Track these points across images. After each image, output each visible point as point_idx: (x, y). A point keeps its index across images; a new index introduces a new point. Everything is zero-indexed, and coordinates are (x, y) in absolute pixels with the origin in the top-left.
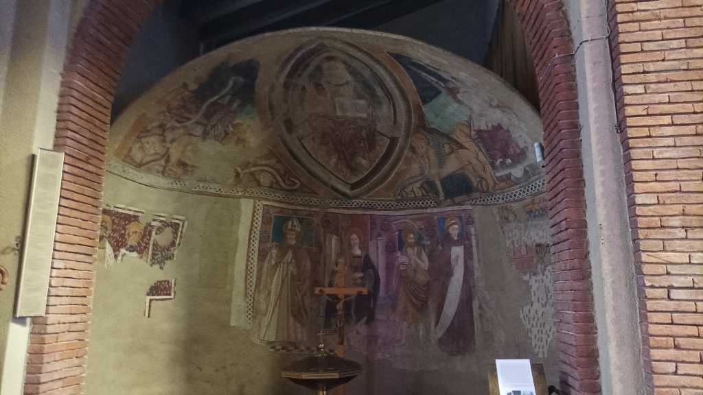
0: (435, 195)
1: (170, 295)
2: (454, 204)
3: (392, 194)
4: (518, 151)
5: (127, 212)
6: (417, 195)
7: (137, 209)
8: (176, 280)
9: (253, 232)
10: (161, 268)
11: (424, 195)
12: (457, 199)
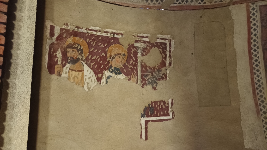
1: (168, 115)
5: (104, 34)
7: (114, 31)
8: (172, 100)
9: (252, 41)
10: (154, 88)
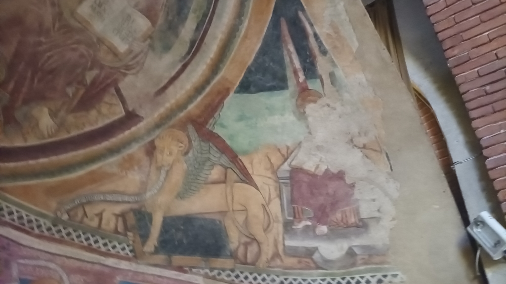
0: (138, 239)
2: (169, 266)
3: (54, 204)
4: (352, 220)
6: (103, 226)
11: (116, 231)
12: (178, 259)
